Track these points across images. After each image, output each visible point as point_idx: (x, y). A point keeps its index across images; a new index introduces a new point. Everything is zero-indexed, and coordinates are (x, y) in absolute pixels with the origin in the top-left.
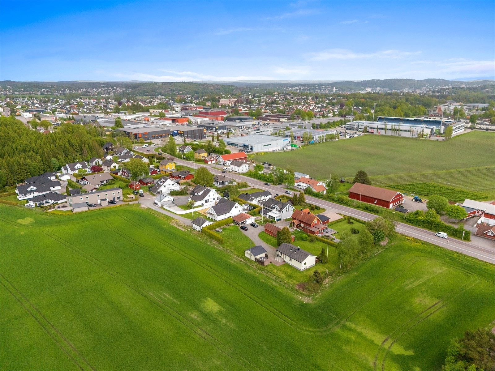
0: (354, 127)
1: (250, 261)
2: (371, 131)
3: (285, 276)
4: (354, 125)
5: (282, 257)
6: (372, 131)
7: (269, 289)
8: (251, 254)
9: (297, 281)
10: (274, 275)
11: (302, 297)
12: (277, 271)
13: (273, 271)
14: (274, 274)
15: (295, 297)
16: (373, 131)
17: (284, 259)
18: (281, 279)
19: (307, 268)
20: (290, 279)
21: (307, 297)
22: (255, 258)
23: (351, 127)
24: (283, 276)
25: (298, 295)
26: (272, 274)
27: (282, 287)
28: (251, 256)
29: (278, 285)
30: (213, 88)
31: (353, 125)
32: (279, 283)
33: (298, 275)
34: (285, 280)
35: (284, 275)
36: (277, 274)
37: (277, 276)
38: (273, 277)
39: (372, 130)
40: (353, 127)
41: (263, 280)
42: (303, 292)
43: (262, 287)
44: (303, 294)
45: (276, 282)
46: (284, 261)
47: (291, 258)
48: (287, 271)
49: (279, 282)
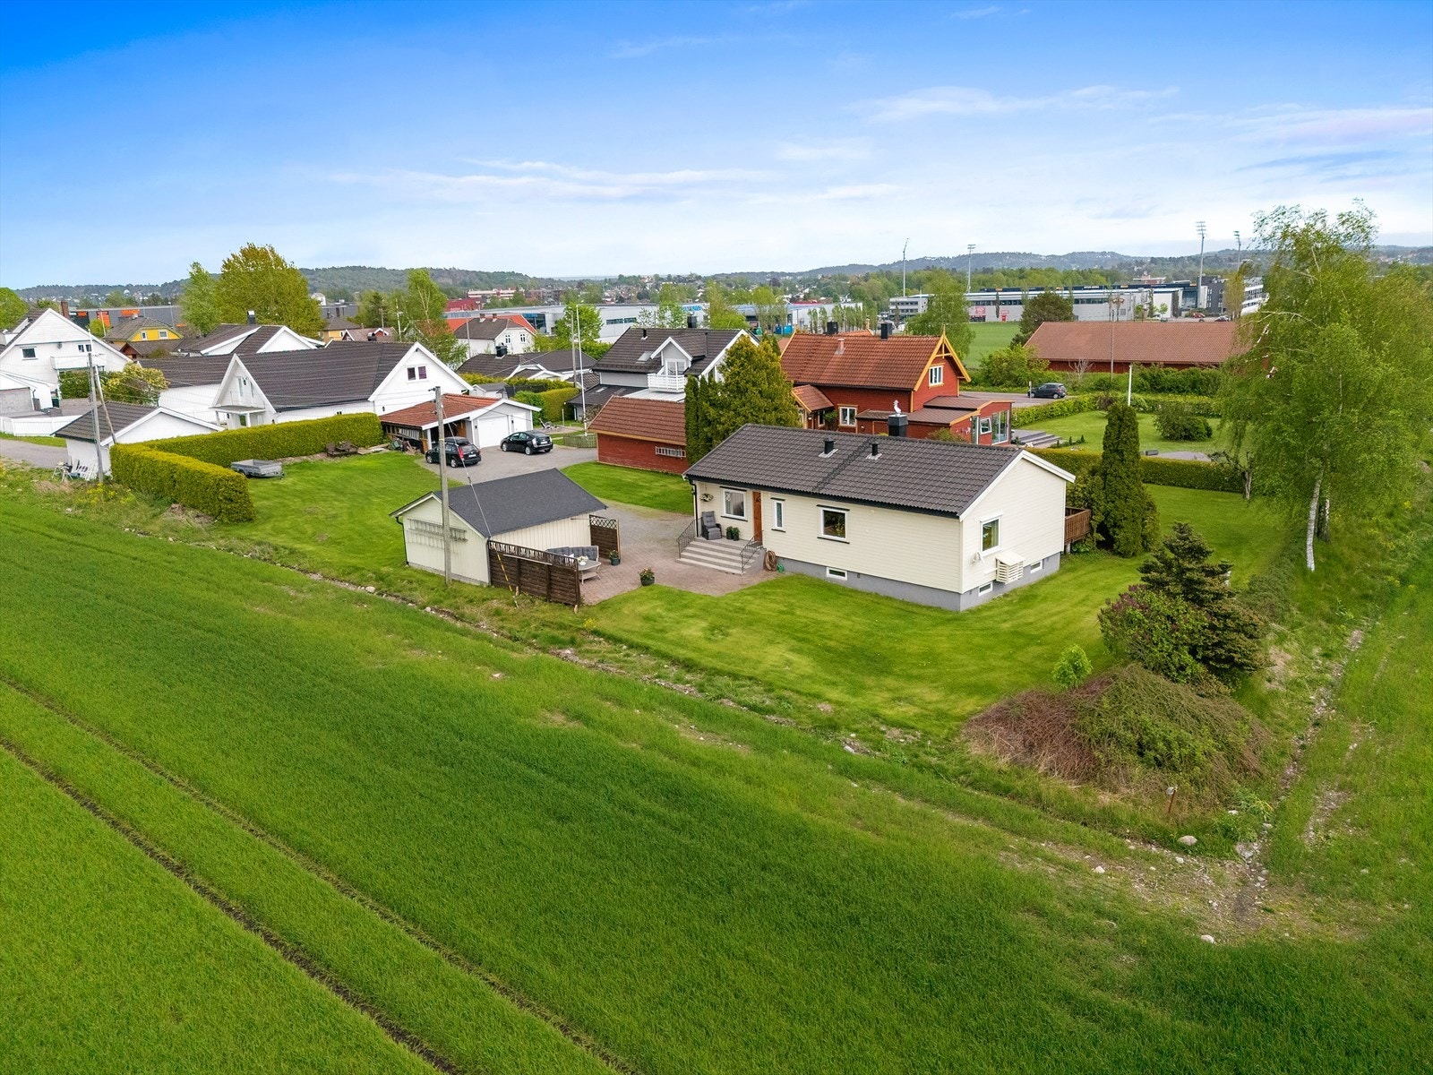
0: (917, 310)
1: (446, 587)
2: (977, 312)
3: (804, 664)
4: (916, 303)
5: (747, 532)
6: (980, 314)
7: (631, 795)
8: (456, 521)
9: (953, 689)
10: (689, 666)
11: (1108, 855)
12: (713, 628)
13: (670, 635)
14: (682, 653)
15: (1024, 868)
16: (984, 312)
17: (772, 543)
18: (770, 688)
19: (1012, 580)
20: (870, 681)
21: (1184, 850)
22: (492, 554)
23: (907, 310)
24: (776, 656)
25: (1040, 835)
26: (665, 656)
27: (790, 761)
28: (454, 547)
29: (743, 751)
30: (450, 282)
31: (912, 303)
32: (750, 726)
33: (942, 640)
34: (818, 696)
35: (793, 650)
36: (718, 655)
37: (719, 665)
38: (678, 680)
39: (980, 309)
40: (912, 310)
41: (559, 719)
42: (1106, 798)
43: (529, 782)
44: (1108, 820)
45: (708, 718)
46: (773, 562)
47: (835, 506)
48: (818, 622)
49: (756, 717)
